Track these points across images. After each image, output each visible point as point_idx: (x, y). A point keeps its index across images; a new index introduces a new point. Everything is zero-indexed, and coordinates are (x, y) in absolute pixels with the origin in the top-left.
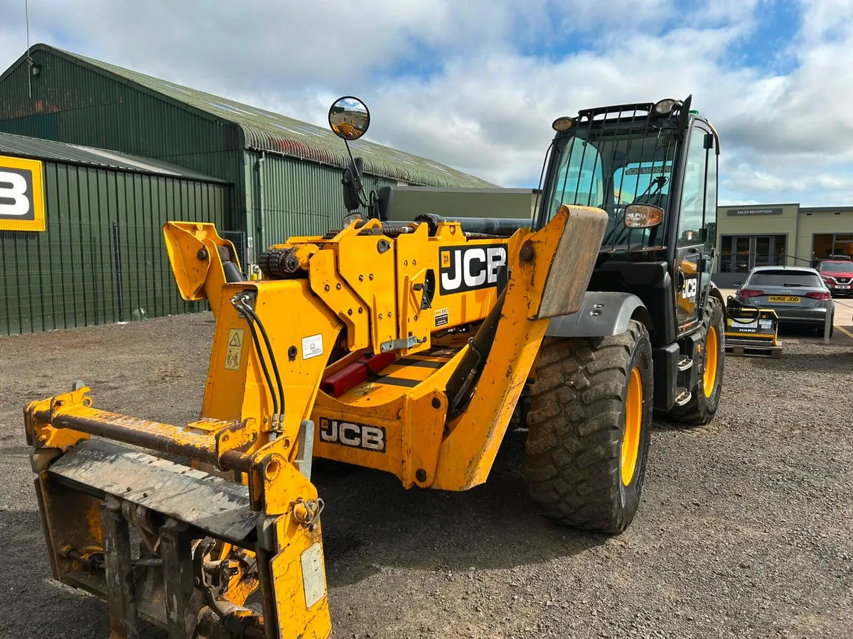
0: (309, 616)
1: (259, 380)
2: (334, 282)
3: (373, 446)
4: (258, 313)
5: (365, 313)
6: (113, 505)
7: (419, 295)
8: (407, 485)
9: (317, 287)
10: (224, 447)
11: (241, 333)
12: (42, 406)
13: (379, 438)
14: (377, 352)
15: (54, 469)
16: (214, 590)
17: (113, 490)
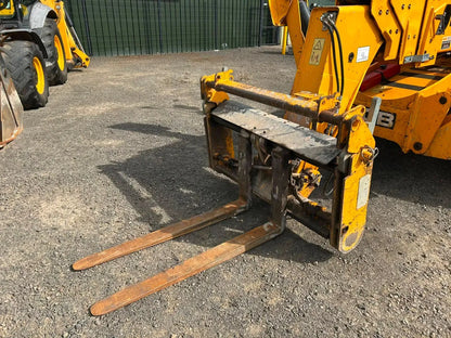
0: (357, 213)
1: (331, 73)
2: (385, 8)
3: (386, 125)
4: (337, 26)
5: (399, 33)
6: (245, 135)
7: (437, 22)
8: (405, 150)
9: (374, 12)
10: (323, 108)
11: (322, 41)
12: (210, 78)
13: (390, 120)
14: (401, 62)
15: (214, 113)
16: (297, 187)
17: (246, 127)
